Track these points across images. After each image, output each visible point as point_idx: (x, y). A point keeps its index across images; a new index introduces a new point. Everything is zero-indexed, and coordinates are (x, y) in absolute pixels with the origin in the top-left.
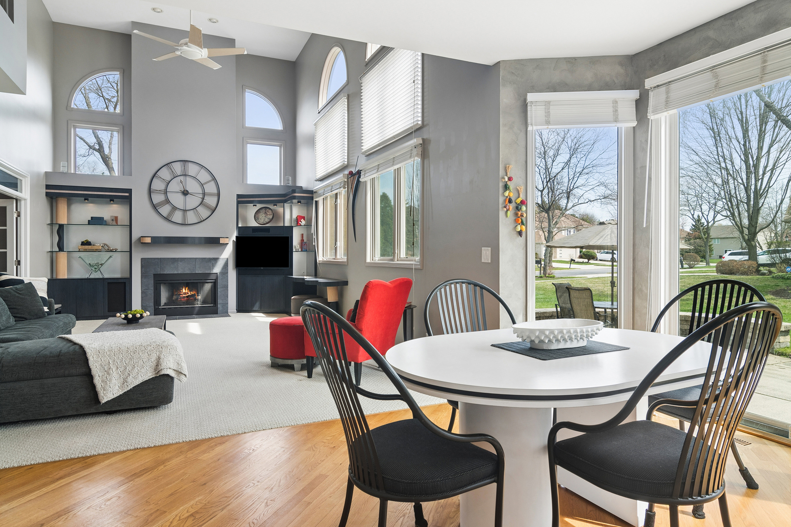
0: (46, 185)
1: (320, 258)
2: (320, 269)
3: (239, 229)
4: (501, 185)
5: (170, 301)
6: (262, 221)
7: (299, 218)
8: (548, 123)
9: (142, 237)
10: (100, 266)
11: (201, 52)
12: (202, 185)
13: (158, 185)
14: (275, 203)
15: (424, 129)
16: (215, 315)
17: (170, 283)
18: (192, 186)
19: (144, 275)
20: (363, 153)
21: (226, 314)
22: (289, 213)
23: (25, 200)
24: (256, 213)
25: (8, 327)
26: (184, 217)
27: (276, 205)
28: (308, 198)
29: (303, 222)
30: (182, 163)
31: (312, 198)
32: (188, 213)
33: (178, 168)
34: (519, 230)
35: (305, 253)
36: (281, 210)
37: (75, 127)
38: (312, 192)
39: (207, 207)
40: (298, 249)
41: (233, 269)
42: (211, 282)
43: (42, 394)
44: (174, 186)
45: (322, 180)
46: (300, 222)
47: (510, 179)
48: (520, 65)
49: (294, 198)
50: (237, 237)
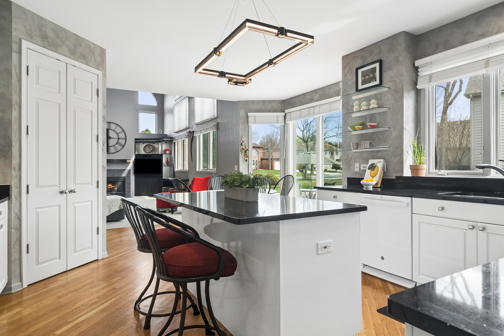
1: (176, 169)
2: (176, 174)
3: (136, 155)
4: (240, 144)
6: (147, 151)
7: (165, 151)
8: (255, 123)
12: (118, 134)
14: (154, 143)
15: (218, 118)
18: (113, 135)
20: (195, 124)
21: (129, 196)
22: (161, 148)
24: (144, 147)
26: (109, 150)
28: (170, 140)
29: (168, 152)
30: (108, 123)
31: (172, 141)
32: (111, 148)
34: (246, 159)
35: (169, 167)
36: (156, 146)
38: (172, 138)
39: (120, 144)
40: (165, 165)
41: (133, 175)
42: (122, 181)
45: (177, 132)
47: (243, 142)
48: (246, 102)
49: (164, 141)
50: (135, 159)
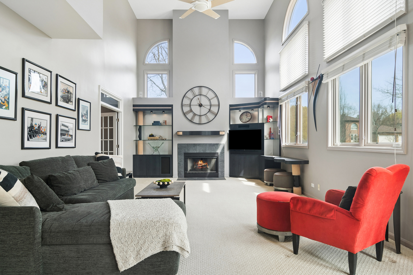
0: (133, 105)
1: (283, 144)
2: (283, 151)
3: (231, 126)
5: (193, 169)
6: (244, 121)
7: (268, 118)
9: (178, 131)
10: (158, 148)
11: (207, 3)
12: (210, 100)
13: (186, 102)
14: (252, 109)
15: (408, 16)
16: (217, 178)
17: (192, 158)
18: (204, 101)
19: (179, 154)
20: (325, 61)
21: (223, 178)
22: (262, 115)
23: (121, 112)
24: (240, 116)
25: (92, 188)
26: (200, 120)
27: (253, 110)
28: (275, 103)
29: (271, 120)
30: (199, 88)
31: (278, 103)
32: (202, 117)
33: (196, 91)
35: (272, 140)
36: (256, 113)
37: (147, 74)
38: (277, 99)
39: (213, 113)
40: (268, 138)
41: (227, 150)
42: (215, 158)
43: (78, 257)
44: (195, 102)
45: (285, 90)
46: (269, 120)
49: (266, 104)
50: (229, 131)
